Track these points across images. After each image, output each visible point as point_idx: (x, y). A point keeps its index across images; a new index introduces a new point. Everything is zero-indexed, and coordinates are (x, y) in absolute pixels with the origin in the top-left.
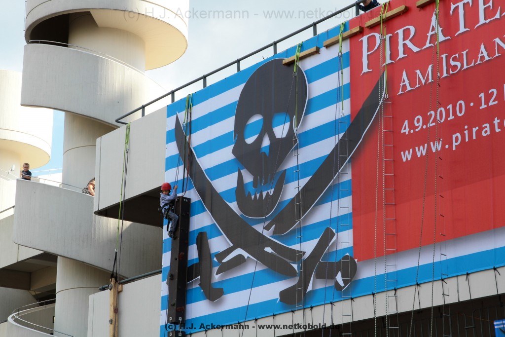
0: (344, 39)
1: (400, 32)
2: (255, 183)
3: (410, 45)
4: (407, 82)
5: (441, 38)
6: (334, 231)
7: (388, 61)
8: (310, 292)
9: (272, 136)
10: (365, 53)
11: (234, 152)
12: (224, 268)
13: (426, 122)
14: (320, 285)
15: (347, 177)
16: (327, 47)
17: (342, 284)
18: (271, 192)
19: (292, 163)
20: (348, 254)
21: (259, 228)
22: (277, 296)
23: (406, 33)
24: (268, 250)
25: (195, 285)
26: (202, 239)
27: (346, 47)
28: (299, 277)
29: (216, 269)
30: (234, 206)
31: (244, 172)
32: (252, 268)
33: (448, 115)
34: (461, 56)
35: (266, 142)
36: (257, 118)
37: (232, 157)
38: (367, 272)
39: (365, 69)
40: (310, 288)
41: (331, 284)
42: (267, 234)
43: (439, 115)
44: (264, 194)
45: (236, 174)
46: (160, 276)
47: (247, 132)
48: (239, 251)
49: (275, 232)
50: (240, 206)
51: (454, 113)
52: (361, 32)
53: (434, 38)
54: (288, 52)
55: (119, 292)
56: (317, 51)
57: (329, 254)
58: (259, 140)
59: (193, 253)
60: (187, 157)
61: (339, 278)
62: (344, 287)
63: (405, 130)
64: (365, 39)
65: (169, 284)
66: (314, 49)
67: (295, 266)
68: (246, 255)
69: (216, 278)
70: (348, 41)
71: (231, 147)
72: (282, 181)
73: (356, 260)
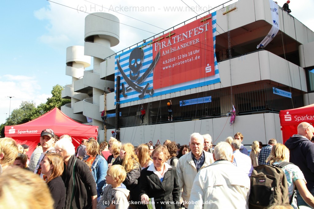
0: (151, 44)
1: (163, 43)
2: (133, 73)
3: (164, 45)
4: (164, 53)
5: (171, 44)
6: (149, 83)
7: (160, 49)
8: (144, 96)
9: (137, 63)
10: (156, 47)
11: (129, 67)
12: (127, 91)
13: (168, 62)
14: (147, 94)
15: (152, 72)
16: (148, 45)
18: (137, 75)
19: (141, 69)
20: (152, 88)
21: (134, 83)
22: (138, 96)
23: (164, 43)
24: (136, 87)
25: (121, 94)
26: (123, 85)
27: (152, 45)
28: (142, 93)
30: (129, 78)
31: (131, 71)
32: (133, 91)
33: (172, 60)
34: (174, 48)
35: (136, 65)
36: (134, 60)
38: (156, 92)
39: (156, 50)
42: (136, 84)
43: (170, 60)
44: (135, 76)
45: (129, 71)
46: (114, 92)
47: (132, 62)
48: (130, 87)
49: (138, 83)
51: (173, 60)
52: (155, 42)
53: (169, 44)
54: (140, 46)
55: (106, 95)
56: (146, 46)
57: (148, 88)
58: (134, 64)
59: (121, 87)
60: (119, 67)
61: (150, 93)
62: (151, 95)
63: (164, 63)
64: (155, 44)
65: (116, 94)
66: (145, 45)
67: (142, 90)
68: (132, 88)
69: (126, 93)
70: (152, 44)
71: (128, 66)
72: (139, 73)
73: (154, 89)
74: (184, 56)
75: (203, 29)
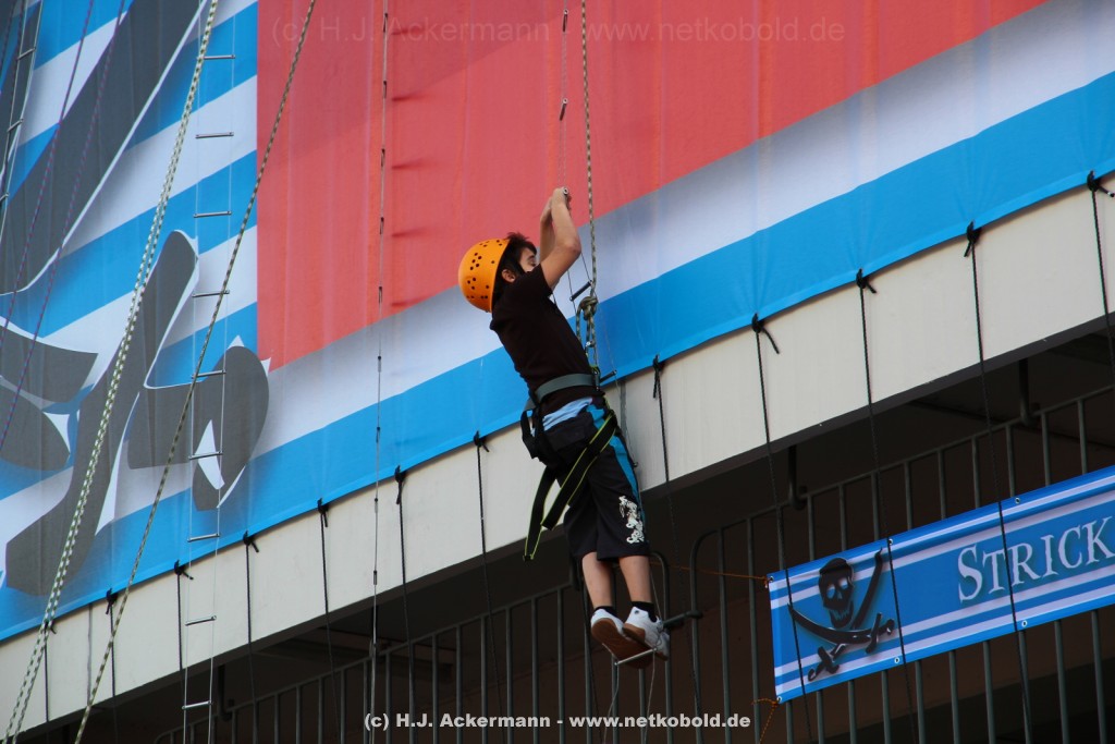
6: (194, 243)
8: (108, 527)
17: (216, 480)
20: (238, 342)
28: (72, 469)
40: (107, 515)
41: (179, 483)
57: (178, 350)
61: (207, 453)
62: (224, 489)
67: (61, 423)
73: (266, 364)
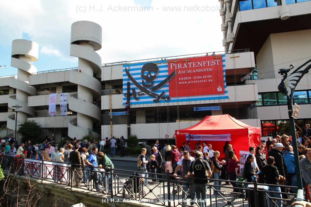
1: (179, 64)
2: (147, 82)
3: (180, 67)
4: (180, 72)
5: (187, 67)
6: (165, 92)
8: (159, 101)
9: (151, 75)
10: (171, 66)
12: (140, 95)
13: (183, 79)
14: (162, 100)
15: (168, 84)
16: (163, 63)
18: (151, 84)
19: (156, 80)
21: (148, 90)
22: (153, 101)
24: (150, 93)
25: (132, 97)
26: (134, 90)
27: (167, 64)
28: (157, 98)
29: (137, 95)
30: (141, 85)
31: (144, 80)
32: (147, 95)
33: (188, 79)
34: (190, 71)
35: (149, 76)
36: (147, 71)
37: (141, 77)
39: (171, 68)
41: (164, 100)
42: (150, 91)
43: (186, 78)
44: (149, 84)
45: (142, 80)
46: (122, 94)
47: (144, 73)
48: (143, 93)
49: (152, 91)
50: (143, 85)
52: (171, 63)
53: (185, 67)
54: (154, 62)
55: (111, 96)
56: (161, 63)
57: (164, 95)
58: (147, 75)
59: (131, 91)
60: (128, 74)
62: (167, 101)
63: (180, 79)
68: (145, 93)
69: (137, 96)
71: (141, 75)
72: (153, 83)
73: (170, 97)
74: (198, 77)
75: (215, 63)
